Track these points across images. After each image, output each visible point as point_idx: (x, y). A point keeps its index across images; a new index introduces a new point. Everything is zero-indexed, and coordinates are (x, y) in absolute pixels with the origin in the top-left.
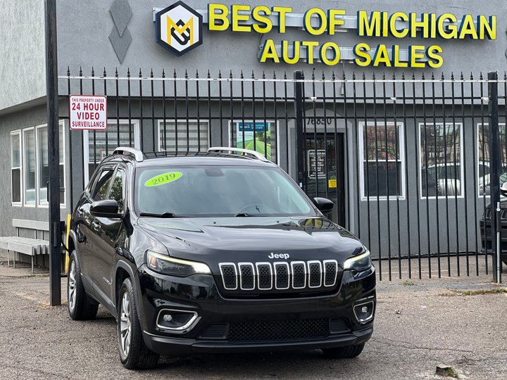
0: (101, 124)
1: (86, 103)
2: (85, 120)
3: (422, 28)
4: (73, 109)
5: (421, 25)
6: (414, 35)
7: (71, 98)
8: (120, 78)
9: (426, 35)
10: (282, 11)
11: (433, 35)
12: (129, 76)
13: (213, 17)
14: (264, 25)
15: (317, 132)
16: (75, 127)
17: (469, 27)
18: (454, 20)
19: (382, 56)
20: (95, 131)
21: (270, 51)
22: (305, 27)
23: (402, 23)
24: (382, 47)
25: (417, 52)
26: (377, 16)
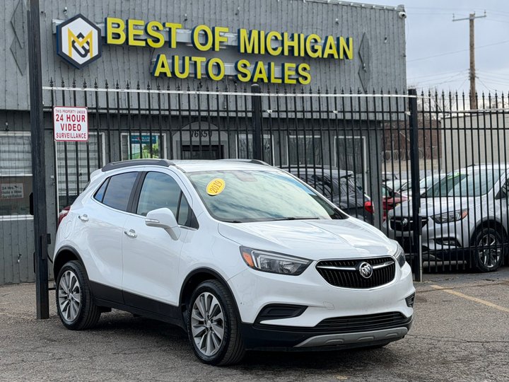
0: (83, 136)
1: (68, 114)
2: (68, 131)
3: (293, 47)
4: (57, 120)
5: (291, 44)
6: (286, 53)
7: (55, 109)
8: (99, 90)
9: (296, 54)
10: (174, 26)
11: (302, 54)
12: (107, 88)
13: (110, 31)
14: (157, 40)
15: (193, 144)
16: (59, 139)
17: (331, 48)
18: (319, 40)
19: (261, 72)
20: (77, 143)
21: (163, 66)
22: (193, 43)
23: (276, 42)
24: (261, 64)
25: (289, 69)
26: (255, 34)
